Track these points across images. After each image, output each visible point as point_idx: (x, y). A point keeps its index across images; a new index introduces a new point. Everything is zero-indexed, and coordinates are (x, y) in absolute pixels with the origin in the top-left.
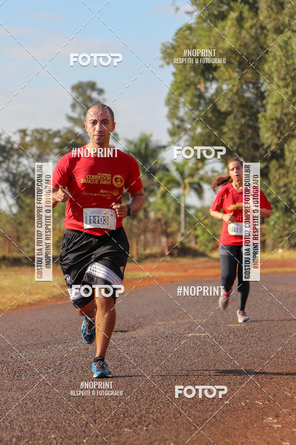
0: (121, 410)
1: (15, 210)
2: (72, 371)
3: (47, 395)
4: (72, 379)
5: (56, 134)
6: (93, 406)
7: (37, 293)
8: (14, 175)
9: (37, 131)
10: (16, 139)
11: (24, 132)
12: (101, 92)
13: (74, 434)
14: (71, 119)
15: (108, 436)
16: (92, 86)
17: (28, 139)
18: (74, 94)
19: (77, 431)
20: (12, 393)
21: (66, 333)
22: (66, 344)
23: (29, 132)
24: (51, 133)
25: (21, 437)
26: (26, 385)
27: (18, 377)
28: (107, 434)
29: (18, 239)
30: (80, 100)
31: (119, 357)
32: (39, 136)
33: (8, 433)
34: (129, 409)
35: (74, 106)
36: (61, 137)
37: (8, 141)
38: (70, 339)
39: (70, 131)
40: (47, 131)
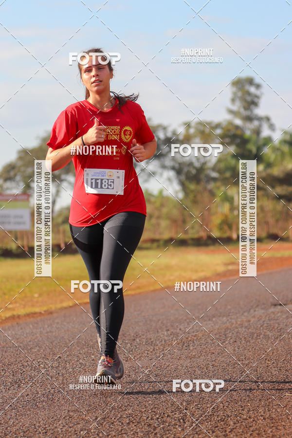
0: (282, 376)
1: (181, 195)
2: (235, 342)
3: (213, 363)
4: (236, 349)
5: (218, 126)
6: (256, 373)
7: (202, 271)
8: (180, 164)
9: (200, 123)
10: (181, 131)
11: (188, 125)
12: (258, 86)
13: (239, 399)
14: (231, 112)
15: (270, 400)
16: (250, 81)
17: (192, 131)
18: (234, 89)
19: (242, 396)
20: (181, 362)
21: (229, 307)
22: (230, 317)
23: (193, 124)
24: (213, 125)
25: (191, 400)
26: (194, 354)
27: (186, 346)
28: (270, 398)
29: (184, 222)
30: (240, 94)
31: (279, 328)
32: (202, 128)
33: (179, 397)
34: (289, 375)
35: (233, 100)
36: (222, 128)
37: (174, 133)
38: (233, 312)
39: (230, 123)
40: (209, 124)
